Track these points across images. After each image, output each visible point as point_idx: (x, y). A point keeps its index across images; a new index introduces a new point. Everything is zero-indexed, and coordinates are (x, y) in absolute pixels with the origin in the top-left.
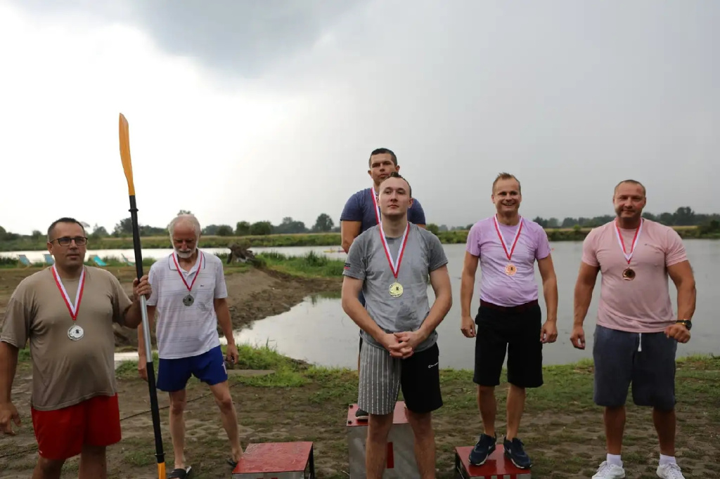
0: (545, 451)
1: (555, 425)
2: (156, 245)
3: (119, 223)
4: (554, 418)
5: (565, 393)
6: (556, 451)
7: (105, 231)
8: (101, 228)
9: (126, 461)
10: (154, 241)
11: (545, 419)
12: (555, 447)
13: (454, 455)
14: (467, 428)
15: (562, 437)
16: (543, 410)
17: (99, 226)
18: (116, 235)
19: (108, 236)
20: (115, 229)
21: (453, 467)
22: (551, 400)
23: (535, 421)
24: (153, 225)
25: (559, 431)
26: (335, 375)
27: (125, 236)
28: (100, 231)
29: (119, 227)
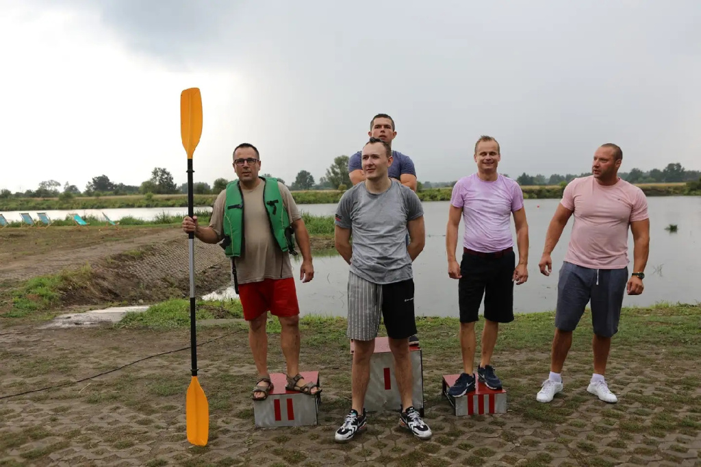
0: (520, 380)
1: (531, 360)
2: (130, 204)
3: (92, 181)
4: (530, 355)
5: (542, 335)
6: (531, 380)
7: (76, 189)
8: (73, 186)
9: (152, 392)
10: (129, 200)
11: (521, 356)
12: (530, 377)
13: (441, 384)
14: (452, 363)
15: (535, 369)
16: (520, 349)
17: (70, 184)
18: (88, 193)
19: (80, 195)
20: (87, 187)
21: (440, 393)
22: (527, 341)
23: (512, 357)
24: (126, 184)
25: (535, 365)
26: (329, 322)
27: (98, 195)
28: (72, 190)
29: (92, 186)
